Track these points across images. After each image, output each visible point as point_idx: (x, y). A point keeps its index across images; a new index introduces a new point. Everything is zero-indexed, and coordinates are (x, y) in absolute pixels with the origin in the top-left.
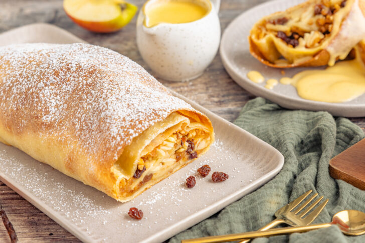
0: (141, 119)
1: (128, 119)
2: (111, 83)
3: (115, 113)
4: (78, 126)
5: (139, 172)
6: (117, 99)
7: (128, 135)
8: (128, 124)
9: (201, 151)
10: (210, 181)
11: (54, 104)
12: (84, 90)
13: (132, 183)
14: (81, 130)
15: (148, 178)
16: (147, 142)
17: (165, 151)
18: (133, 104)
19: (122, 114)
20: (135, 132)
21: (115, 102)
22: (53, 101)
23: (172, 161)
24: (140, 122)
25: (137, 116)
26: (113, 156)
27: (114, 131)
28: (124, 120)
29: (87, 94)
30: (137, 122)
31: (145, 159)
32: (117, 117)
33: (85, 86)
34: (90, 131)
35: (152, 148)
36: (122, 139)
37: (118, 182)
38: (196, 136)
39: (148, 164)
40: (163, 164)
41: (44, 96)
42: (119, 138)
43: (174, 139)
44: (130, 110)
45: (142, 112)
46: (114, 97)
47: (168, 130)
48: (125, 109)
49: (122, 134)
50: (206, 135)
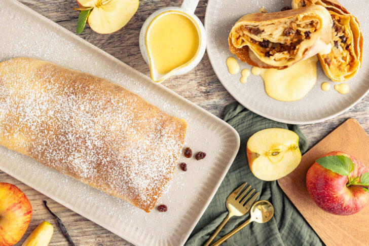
0: (159, 186)
1: (149, 188)
2: (125, 159)
3: (140, 186)
6: (136, 173)
8: (151, 192)
11: (85, 168)
12: (107, 166)
18: (148, 175)
19: (145, 186)
21: (136, 178)
22: (84, 166)
25: (154, 184)
27: (144, 198)
28: (148, 190)
29: (111, 169)
30: (157, 189)
32: (142, 189)
33: (107, 163)
41: (76, 164)
44: (148, 181)
45: (157, 180)
46: (134, 174)
48: (145, 181)
49: (150, 200)
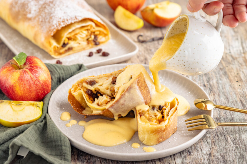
1: (62, 18)
3: (57, 15)
4: (41, 20)
5: (64, 45)
7: (60, 25)
8: (61, 20)
9: (103, 42)
10: (101, 56)
13: (60, 49)
14: (42, 21)
15: (70, 49)
16: (70, 30)
17: (81, 38)
19: (60, 16)
20: (64, 24)
23: (85, 43)
24: (67, 20)
25: (67, 17)
26: (51, 33)
27: (54, 22)
31: (69, 39)
32: (57, 17)
34: (45, 22)
35: (73, 34)
36: (57, 26)
37: (52, 47)
38: (99, 34)
39: (70, 42)
40: (79, 44)
42: (55, 26)
43: (85, 32)
45: (69, 16)
47: (83, 27)
48: (62, 14)
49: (58, 24)
50: (105, 35)
